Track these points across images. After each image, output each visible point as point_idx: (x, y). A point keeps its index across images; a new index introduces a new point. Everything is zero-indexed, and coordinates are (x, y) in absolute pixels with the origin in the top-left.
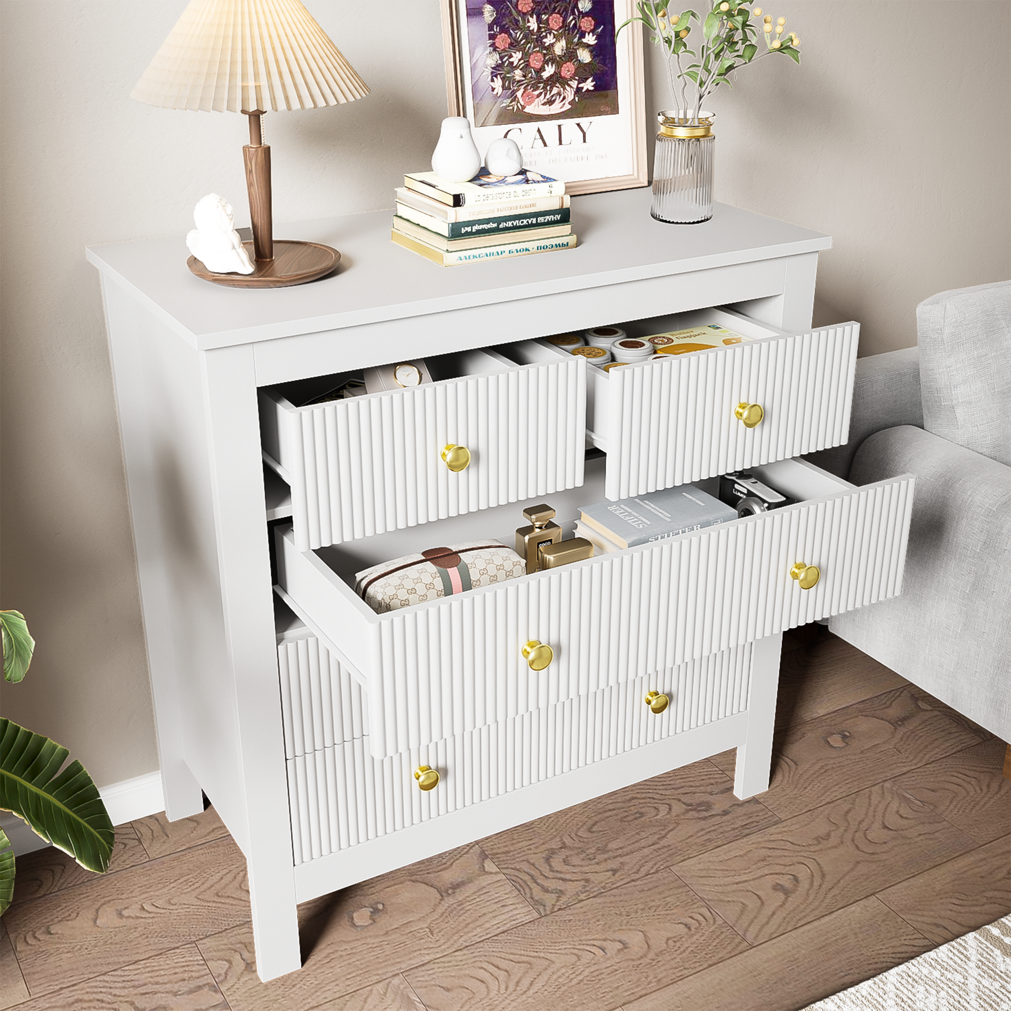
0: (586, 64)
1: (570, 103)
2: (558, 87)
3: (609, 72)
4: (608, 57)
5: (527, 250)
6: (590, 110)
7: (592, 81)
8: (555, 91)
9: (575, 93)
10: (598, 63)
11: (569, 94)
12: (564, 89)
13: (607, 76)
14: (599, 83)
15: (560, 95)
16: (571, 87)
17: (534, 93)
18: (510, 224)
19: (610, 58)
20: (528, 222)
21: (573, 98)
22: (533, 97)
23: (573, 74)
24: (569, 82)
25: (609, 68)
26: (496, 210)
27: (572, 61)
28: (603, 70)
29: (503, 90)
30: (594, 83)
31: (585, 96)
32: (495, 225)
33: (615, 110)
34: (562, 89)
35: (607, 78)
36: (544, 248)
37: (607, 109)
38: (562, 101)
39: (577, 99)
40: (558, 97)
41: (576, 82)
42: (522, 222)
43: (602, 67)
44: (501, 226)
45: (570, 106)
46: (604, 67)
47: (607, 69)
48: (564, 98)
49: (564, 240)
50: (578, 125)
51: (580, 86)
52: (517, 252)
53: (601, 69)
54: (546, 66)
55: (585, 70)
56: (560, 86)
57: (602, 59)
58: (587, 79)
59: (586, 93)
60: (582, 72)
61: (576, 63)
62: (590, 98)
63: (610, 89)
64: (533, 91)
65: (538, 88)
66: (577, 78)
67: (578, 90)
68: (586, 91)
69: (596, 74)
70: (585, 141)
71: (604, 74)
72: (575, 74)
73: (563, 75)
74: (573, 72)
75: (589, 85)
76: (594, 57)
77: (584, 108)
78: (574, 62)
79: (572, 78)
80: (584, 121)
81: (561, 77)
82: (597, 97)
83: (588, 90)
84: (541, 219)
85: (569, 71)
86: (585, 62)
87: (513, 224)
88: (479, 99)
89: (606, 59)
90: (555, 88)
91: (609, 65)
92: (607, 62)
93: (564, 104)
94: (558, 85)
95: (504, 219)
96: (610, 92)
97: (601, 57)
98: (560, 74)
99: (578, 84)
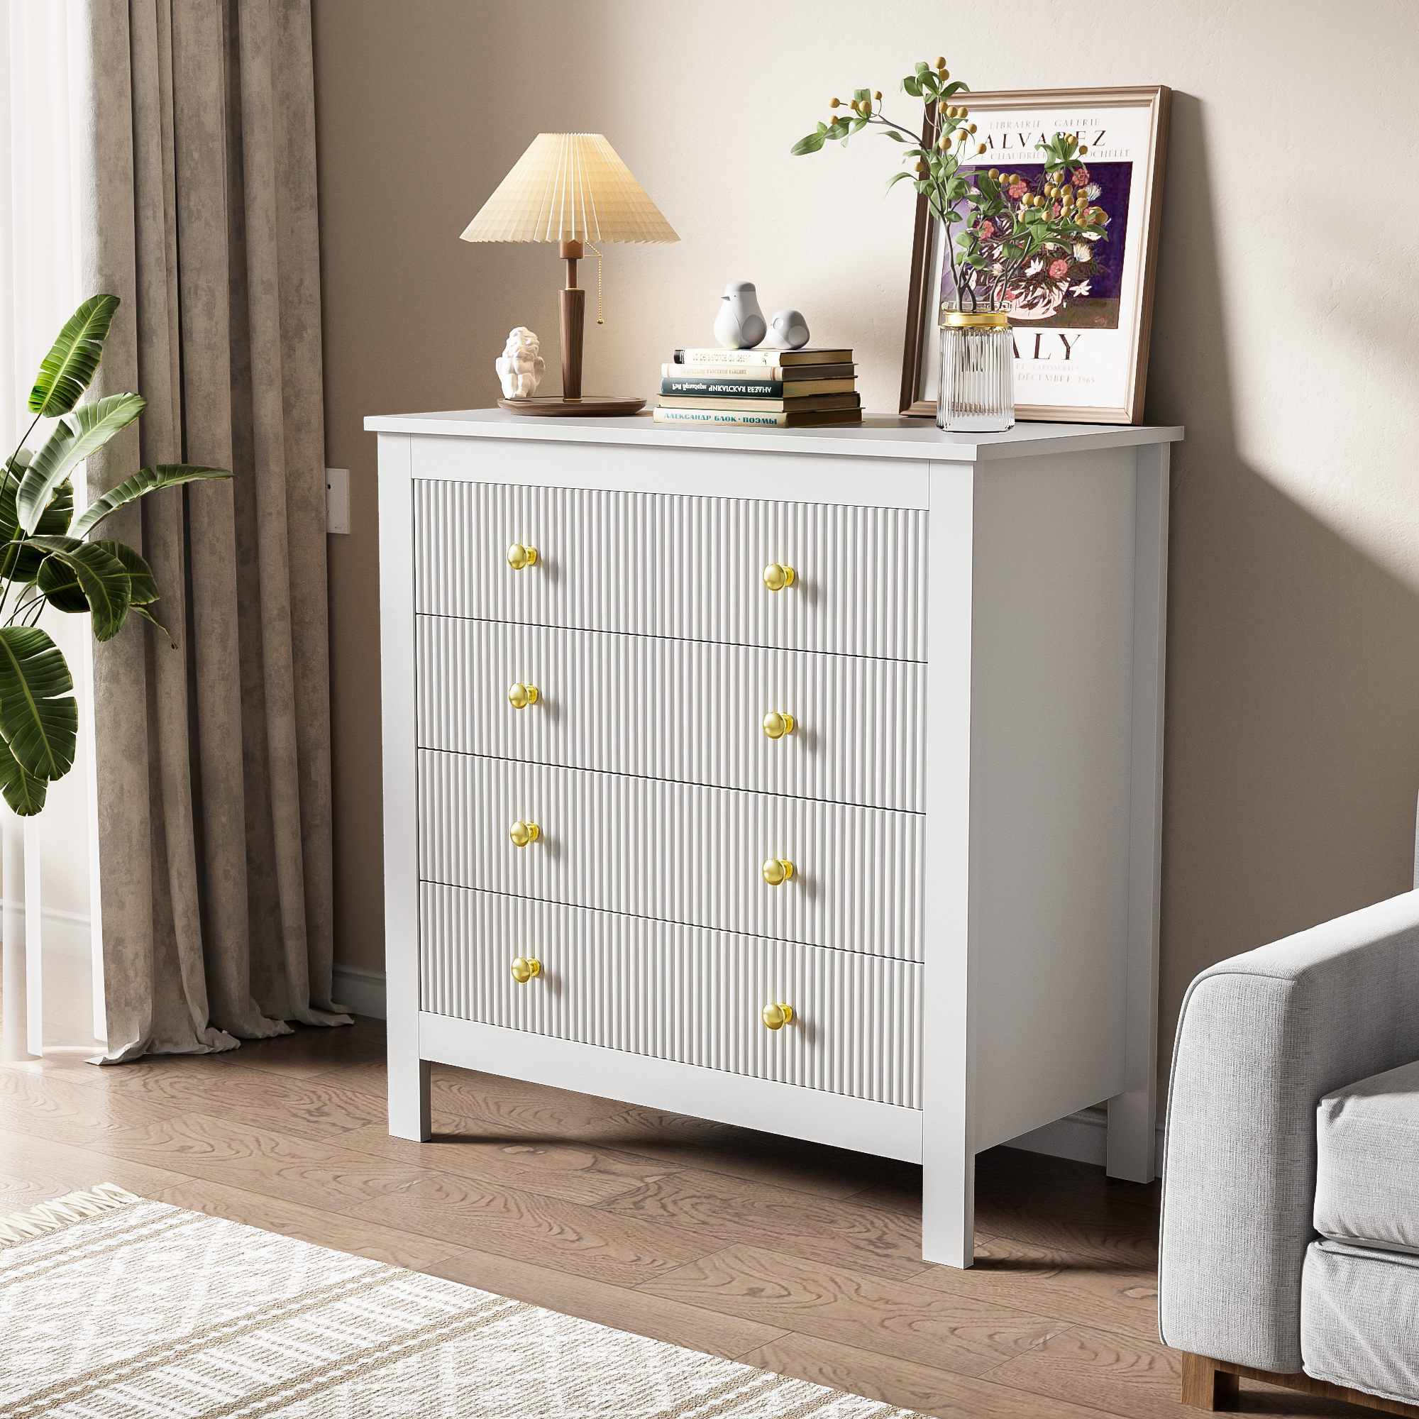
0: (1083, 263)
1: (1055, 309)
2: (1043, 288)
3: (1112, 275)
4: (1112, 256)
5: (733, 419)
6: (1080, 320)
7: (1088, 285)
8: (1039, 292)
9: (1064, 298)
10: (1099, 263)
11: (1056, 297)
12: (1051, 291)
13: (1109, 280)
14: (1096, 288)
15: (1044, 298)
16: (1060, 290)
17: (1013, 292)
18: (719, 388)
19: (1115, 259)
20: (737, 389)
21: (1060, 302)
22: (1011, 297)
23: (1065, 274)
24: (1058, 283)
25: (1112, 270)
26: (706, 372)
27: (1065, 258)
28: (1104, 273)
29: (977, 285)
30: (1090, 287)
31: (1076, 302)
32: (704, 387)
33: (1113, 323)
34: (1048, 291)
35: (1109, 282)
36: (750, 421)
37: (1102, 321)
38: (1046, 305)
39: (1065, 304)
40: (1042, 299)
41: (1067, 284)
42: (732, 389)
43: (1102, 269)
44: (710, 389)
45: (1055, 313)
46: (1106, 269)
47: (1110, 271)
48: (1049, 302)
49: (772, 417)
50: (1062, 336)
51: (1071, 289)
52: (723, 420)
53: (1102, 271)
54: (1032, 261)
55: (1081, 271)
56: (1046, 288)
57: (1105, 259)
58: (1081, 282)
59: (1078, 299)
60: (1077, 272)
61: (1070, 261)
62: (1082, 305)
63: (1109, 297)
64: (1011, 290)
65: (1018, 287)
66: (1069, 279)
67: (1068, 294)
68: (1078, 296)
69: (1094, 276)
70: (1067, 358)
71: (1104, 277)
72: (1067, 275)
73: (1051, 275)
74: (1065, 272)
75: (1083, 289)
76: (1094, 256)
77: (1073, 317)
78: (1068, 260)
79: (1062, 279)
80: (1070, 333)
81: (1049, 276)
82: (1091, 305)
83: (1080, 296)
84: (751, 389)
85: (1060, 270)
86: (1081, 261)
87: (722, 389)
88: (948, 292)
89: (1110, 259)
90: (1039, 289)
91: (1113, 267)
92: (1111, 262)
93: (1048, 309)
94: (1043, 285)
95: (714, 382)
96: (1109, 301)
97: (1104, 256)
98: (1048, 273)
99: (1069, 287)
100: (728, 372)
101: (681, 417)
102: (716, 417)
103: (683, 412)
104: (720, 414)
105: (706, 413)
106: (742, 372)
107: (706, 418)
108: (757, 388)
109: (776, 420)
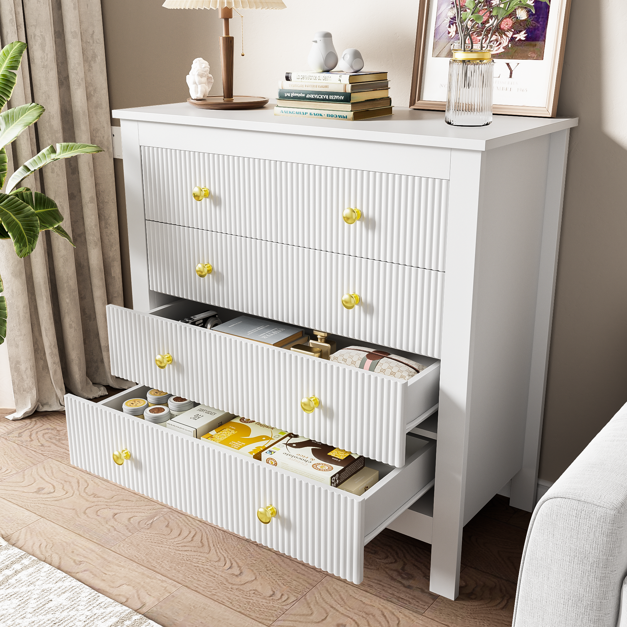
0: (522, 20)
1: (503, 48)
2: (496, 35)
3: (540, 28)
4: (541, 16)
5: (321, 115)
6: (519, 54)
7: (525, 34)
8: (494, 38)
9: (509, 41)
10: (532, 20)
11: (505, 41)
12: (502, 37)
13: (538, 31)
14: (530, 36)
15: (497, 42)
16: (507, 36)
17: (478, 38)
18: (312, 96)
19: (543, 18)
20: (323, 97)
21: (507, 44)
22: (476, 41)
23: (511, 27)
24: (506, 33)
25: (541, 24)
26: (304, 86)
27: (511, 17)
28: (535, 26)
29: (456, 34)
30: (526, 35)
31: (517, 44)
32: (304, 95)
33: (540, 56)
34: (499, 37)
35: (538, 32)
36: (331, 116)
37: (533, 55)
38: (498, 46)
39: (510, 45)
40: (496, 42)
41: (512, 33)
42: (320, 97)
43: (534, 24)
44: (307, 97)
45: (504, 50)
46: (537, 24)
47: (539, 25)
48: (500, 44)
49: (344, 114)
50: (508, 64)
51: (514, 36)
52: (315, 115)
53: (534, 25)
54: (490, 19)
55: (521, 25)
56: (498, 35)
57: (536, 18)
58: (520, 31)
59: (518, 42)
60: (518, 26)
61: (514, 19)
62: (521, 46)
63: (538, 41)
64: (477, 36)
65: (481, 35)
66: (513, 30)
67: (512, 39)
68: (518, 40)
69: (529, 28)
70: (511, 77)
71: (536, 29)
72: (512, 27)
73: (502, 27)
74: (510, 26)
75: (522, 36)
76: (529, 16)
77: (515, 52)
78: (513, 18)
79: (509, 30)
80: (513, 62)
81: (500, 28)
82: (526, 45)
83: (520, 40)
84: (331, 97)
85: (507, 25)
86: (521, 19)
87: (314, 96)
88: (439, 38)
89: (539, 18)
90: (494, 36)
91: (541, 23)
92: (540, 20)
93: (499, 48)
94: (497, 34)
95: (309, 92)
96: (538, 43)
97: (536, 16)
98: (500, 26)
99: (513, 34)
100: (318, 87)
101: (290, 112)
102: (310, 113)
103: (291, 110)
104: (313, 112)
105: (305, 111)
106: (326, 87)
107: (305, 114)
108: (335, 96)
109: (346, 116)
